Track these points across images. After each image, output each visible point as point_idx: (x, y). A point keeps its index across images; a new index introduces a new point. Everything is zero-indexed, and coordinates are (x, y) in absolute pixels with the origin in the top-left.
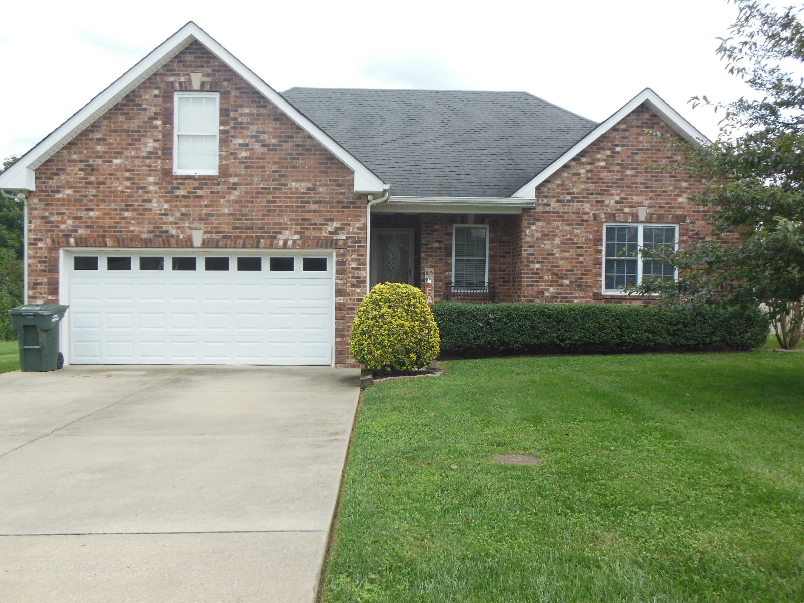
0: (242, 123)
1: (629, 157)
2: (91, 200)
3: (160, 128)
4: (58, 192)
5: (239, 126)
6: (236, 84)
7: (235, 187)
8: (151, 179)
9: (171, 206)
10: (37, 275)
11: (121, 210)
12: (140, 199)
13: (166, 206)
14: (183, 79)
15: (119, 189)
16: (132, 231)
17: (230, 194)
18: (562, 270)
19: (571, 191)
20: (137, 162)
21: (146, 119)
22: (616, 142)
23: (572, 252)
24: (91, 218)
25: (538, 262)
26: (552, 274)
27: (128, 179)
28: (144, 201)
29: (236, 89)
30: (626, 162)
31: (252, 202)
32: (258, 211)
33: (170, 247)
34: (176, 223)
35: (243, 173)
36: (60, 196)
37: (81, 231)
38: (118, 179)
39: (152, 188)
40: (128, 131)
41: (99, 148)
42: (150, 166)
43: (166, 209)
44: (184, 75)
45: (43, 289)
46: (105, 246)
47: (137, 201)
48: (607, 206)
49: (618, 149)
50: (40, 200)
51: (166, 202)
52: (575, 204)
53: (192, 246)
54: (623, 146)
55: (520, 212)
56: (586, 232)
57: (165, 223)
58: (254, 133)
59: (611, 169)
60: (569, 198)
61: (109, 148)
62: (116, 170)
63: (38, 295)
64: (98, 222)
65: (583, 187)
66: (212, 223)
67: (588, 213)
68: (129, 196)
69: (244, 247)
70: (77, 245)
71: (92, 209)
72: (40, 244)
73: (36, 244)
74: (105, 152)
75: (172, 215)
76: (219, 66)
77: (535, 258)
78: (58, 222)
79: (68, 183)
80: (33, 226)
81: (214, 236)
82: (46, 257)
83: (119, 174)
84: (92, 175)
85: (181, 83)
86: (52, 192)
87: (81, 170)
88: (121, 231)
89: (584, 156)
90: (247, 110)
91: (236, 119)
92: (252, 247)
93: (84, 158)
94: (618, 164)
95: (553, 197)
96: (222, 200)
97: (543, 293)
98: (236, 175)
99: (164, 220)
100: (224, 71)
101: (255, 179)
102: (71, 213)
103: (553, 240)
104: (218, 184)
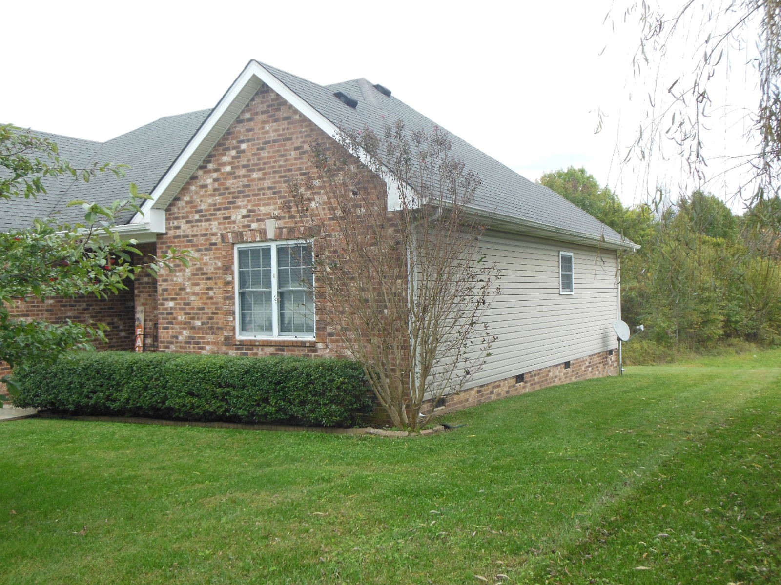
1: (254, 155)
18: (193, 308)
19: (199, 208)
22: (242, 138)
23: (203, 285)
25: (173, 299)
26: (186, 314)
30: (252, 162)
48: (234, 222)
49: (243, 146)
52: (203, 224)
54: (248, 141)
55: (154, 240)
56: (215, 258)
59: (237, 174)
60: (197, 217)
65: (210, 201)
67: (215, 234)
77: (169, 294)
89: (209, 162)
94: (244, 166)
95: (183, 218)
97: (177, 338)
103: (184, 271)
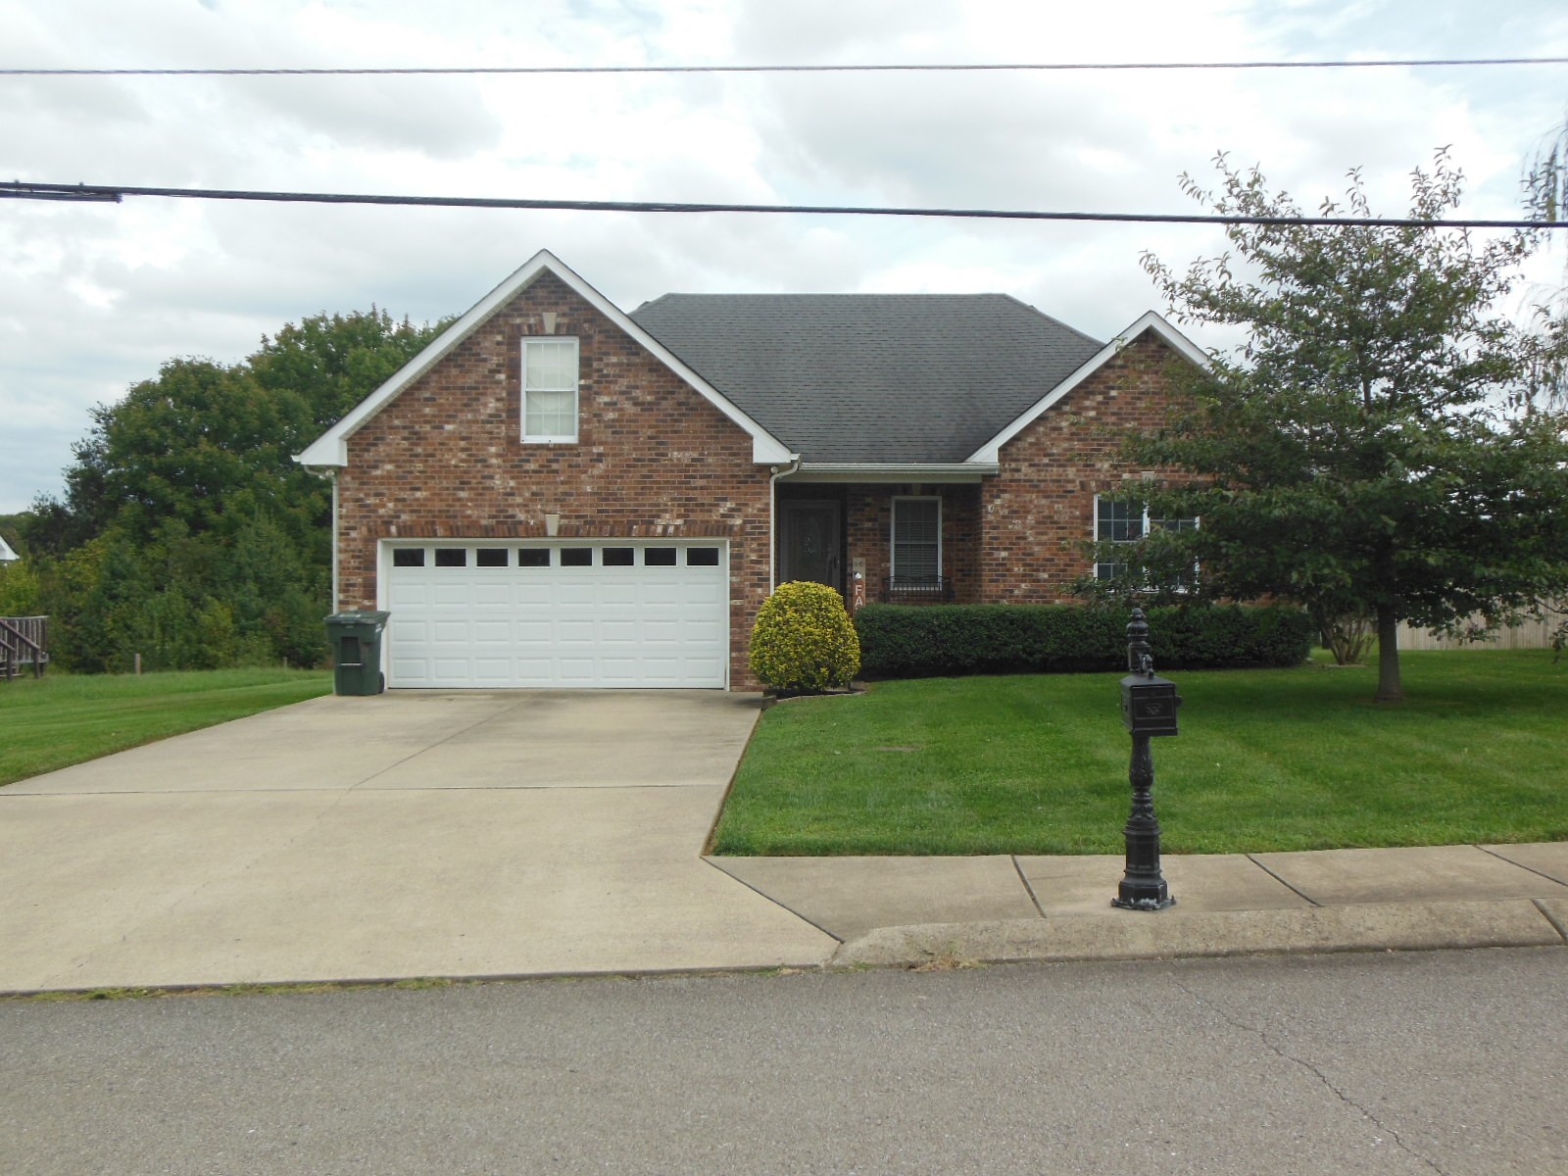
0: (608, 376)
1: (1128, 403)
2: (417, 478)
3: (504, 384)
4: (376, 467)
5: (604, 380)
6: (598, 326)
7: (600, 458)
8: (493, 449)
9: (518, 483)
10: (350, 574)
11: (455, 489)
12: (479, 475)
13: (512, 483)
14: (532, 321)
15: (453, 462)
16: (469, 516)
17: (593, 467)
18: (1037, 559)
19: (1049, 451)
20: (475, 428)
21: (486, 373)
22: (1111, 384)
23: (1052, 535)
24: (417, 500)
25: (1005, 549)
26: (1025, 565)
27: (463, 450)
28: (484, 477)
29: (600, 332)
30: (1124, 411)
31: (622, 477)
32: (629, 488)
33: (517, 536)
34: (526, 506)
35: (610, 440)
36: (378, 472)
37: (404, 517)
38: (451, 450)
39: (494, 461)
40: (462, 388)
41: (427, 410)
42: (491, 433)
43: (512, 488)
44: (534, 315)
45: (358, 592)
46: (435, 536)
47: (474, 477)
48: (1099, 470)
49: (1113, 393)
50: (353, 478)
51: (512, 478)
52: (1055, 469)
53: (545, 535)
54: (1120, 388)
55: (979, 481)
56: (1070, 507)
57: (511, 506)
58: (624, 389)
59: (1104, 420)
60: (1046, 460)
61: (440, 411)
62: (449, 438)
63: (351, 599)
64: (426, 506)
65: (1066, 445)
66: (571, 505)
67: (1073, 481)
68: (465, 472)
69: (611, 535)
70: (400, 535)
71: (418, 489)
72: (353, 534)
73: (348, 534)
74: (434, 416)
75: (520, 495)
76: (578, 303)
77: (1001, 543)
78: (376, 505)
79: (388, 455)
80: (344, 511)
81: (574, 522)
82: (360, 551)
83: (451, 443)
84: (418, 445)
85: (529, 326)
86: (368, 467)
87: (404, 439)
88: (455, 517)
89: (1067, 404)
90: (614, 359)
91: (601, 370)
92: (622, 535)
93: (408, 424)
94: (1113, 414)
95: (1025, 460)
96: (583, 476)
97: (1012, 591)
98: (601, 443)
99: (510, 502)
100: (585, 309)
101: (626, 447)
102: (392, 494)
103: (1026, 518)
104: (578, 455)
